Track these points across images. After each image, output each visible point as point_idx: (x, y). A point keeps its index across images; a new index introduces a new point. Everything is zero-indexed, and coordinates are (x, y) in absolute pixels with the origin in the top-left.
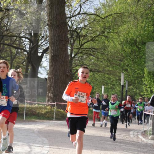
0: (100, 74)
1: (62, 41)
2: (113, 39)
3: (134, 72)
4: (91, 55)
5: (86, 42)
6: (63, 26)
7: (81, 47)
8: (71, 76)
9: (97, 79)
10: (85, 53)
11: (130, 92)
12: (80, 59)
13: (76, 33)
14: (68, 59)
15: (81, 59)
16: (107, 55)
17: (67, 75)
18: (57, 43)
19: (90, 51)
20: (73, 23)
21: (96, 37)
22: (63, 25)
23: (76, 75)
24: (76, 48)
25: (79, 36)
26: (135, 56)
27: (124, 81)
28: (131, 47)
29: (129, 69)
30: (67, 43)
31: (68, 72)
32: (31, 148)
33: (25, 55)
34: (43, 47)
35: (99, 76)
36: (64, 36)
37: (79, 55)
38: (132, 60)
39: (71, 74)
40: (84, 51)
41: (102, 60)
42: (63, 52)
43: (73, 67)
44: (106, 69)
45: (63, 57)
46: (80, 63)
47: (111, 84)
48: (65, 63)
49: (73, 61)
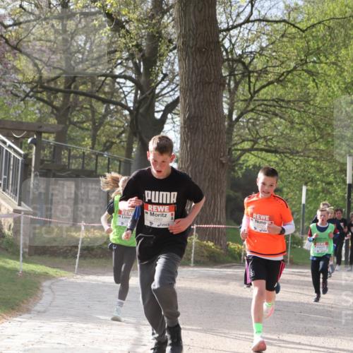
0: (296, 160)
1: (209, 83)
4: (276, 115)
5: (264, 87)
6: (212, 51)
7: (252, 97)
8: (229, 163)
9: (292, 171)
10: (262, 111)
12: (250, 125)
13: (240, 67)
14: (224, 126)
15: (254, 124)
16: (314, 114)
17: (221, 162)
18: (196, 89)
19: (275, 106)
20: (233, 42)
21: (287, 75)
23: (241, 162)
24: (242, 101)
25: (247, 72)
30: (222, 88)
31: (222, 154)
32: (139, 330)
33: (125, 116)
34: (165, 99)
35: (294, 163)
36: (213, 72)
37: (250, 115)
39: (230, 160)
40: (259, 105)
41: (302, 126)
42: (211, 110)
43: (236, 144)
44: (311, 146)
45: (212, 121)
46: (250, 134)
47: (322, 182)
48: (216, 134)
49: (235, 130)
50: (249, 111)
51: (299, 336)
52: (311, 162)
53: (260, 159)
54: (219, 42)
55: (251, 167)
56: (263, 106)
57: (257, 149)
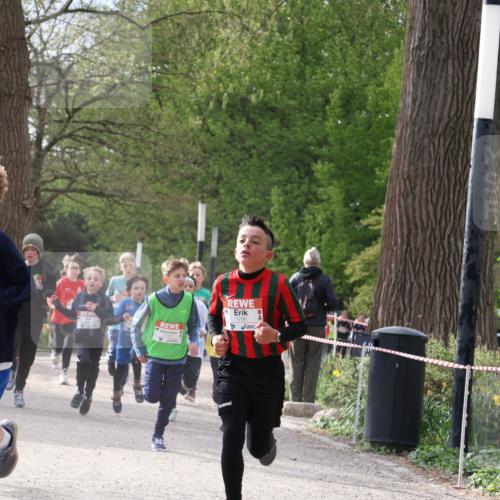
0: (129, 206)
1: (10, 96)
2: (174, 94)
3: (237, 200)
4: (102, 143)
6: (14, 50)
7: (70, 117)
8: (36, 208)
9: (122, 221)
10: (84, 137)
11: (222, 265)
12: (66, 155)
14: (30, 155)
15: (73, 156)
16: (155, 144)
17: (24, 207)
19: (101, 131)
22: (15, 44)
23: (53, 207)
24: (55, 121)
26: (243, 148)
27: (207, 230)
28: (229, 120)
29: (222, 191)
30: (27, 103)
31: (26, 196)
35: (127, 211)
37: (66, 142)
38: (232, 163)
39: (36, 205)
40: (80, 129)
41: (138, 159)
42: (12, 133)
43: (45, 182)
44: (149, 188)
45: (13, 149)
46: (66, 169)
47: (164, 237)
48: (18, 167)
49: (46, 162)
50: (65, 137)
51: (122, 450)
52: (150, 209)
53: (79, 205)
54: (23, 38)
55: (66, 215)
56: (85, 130)
57: (75, 190)
